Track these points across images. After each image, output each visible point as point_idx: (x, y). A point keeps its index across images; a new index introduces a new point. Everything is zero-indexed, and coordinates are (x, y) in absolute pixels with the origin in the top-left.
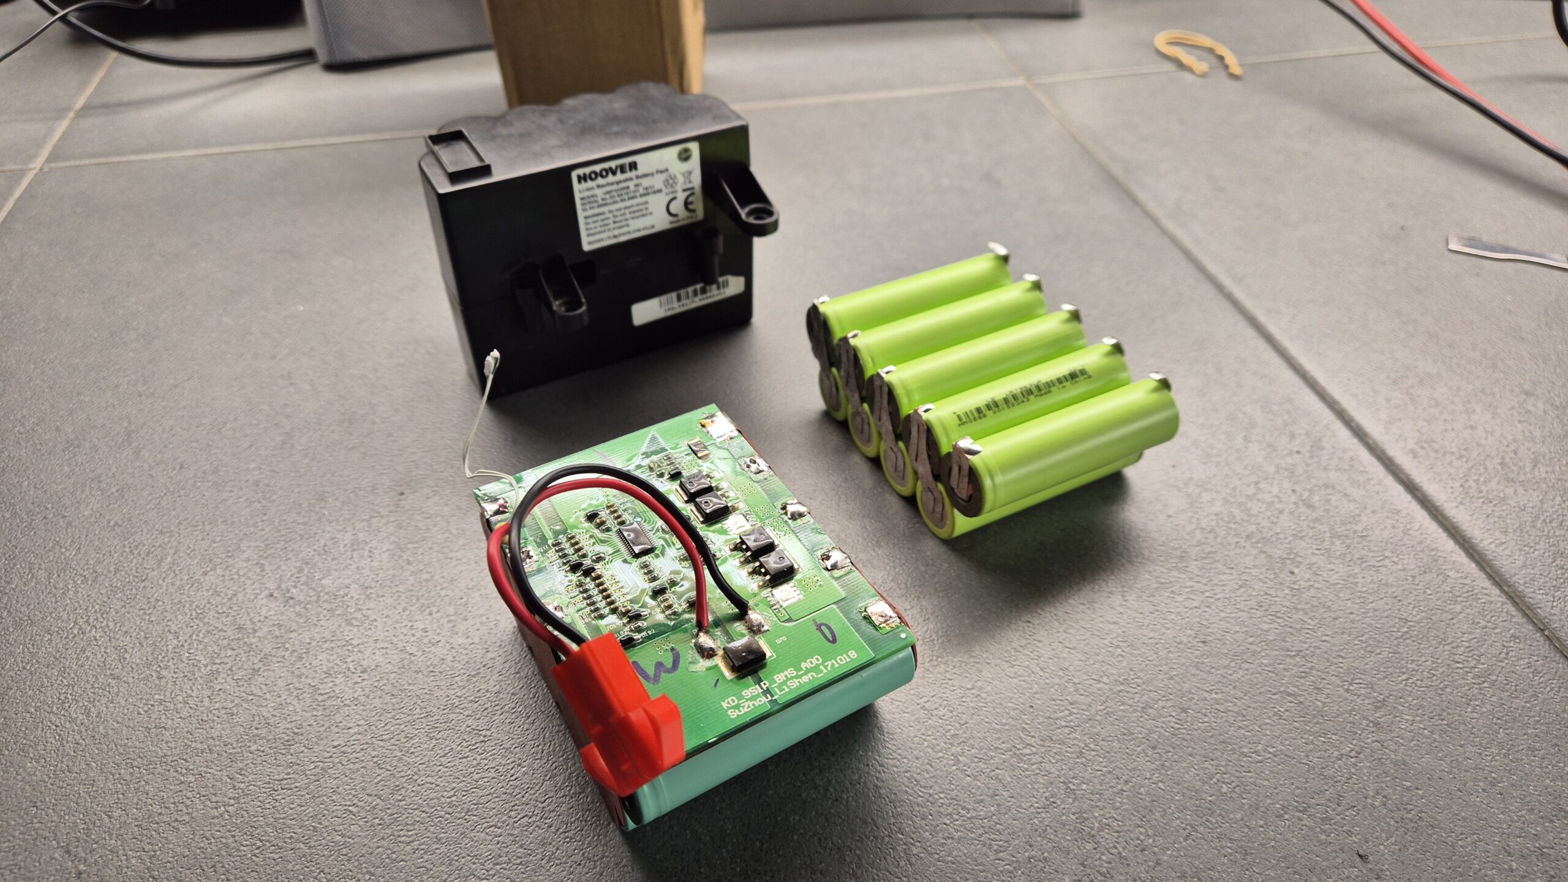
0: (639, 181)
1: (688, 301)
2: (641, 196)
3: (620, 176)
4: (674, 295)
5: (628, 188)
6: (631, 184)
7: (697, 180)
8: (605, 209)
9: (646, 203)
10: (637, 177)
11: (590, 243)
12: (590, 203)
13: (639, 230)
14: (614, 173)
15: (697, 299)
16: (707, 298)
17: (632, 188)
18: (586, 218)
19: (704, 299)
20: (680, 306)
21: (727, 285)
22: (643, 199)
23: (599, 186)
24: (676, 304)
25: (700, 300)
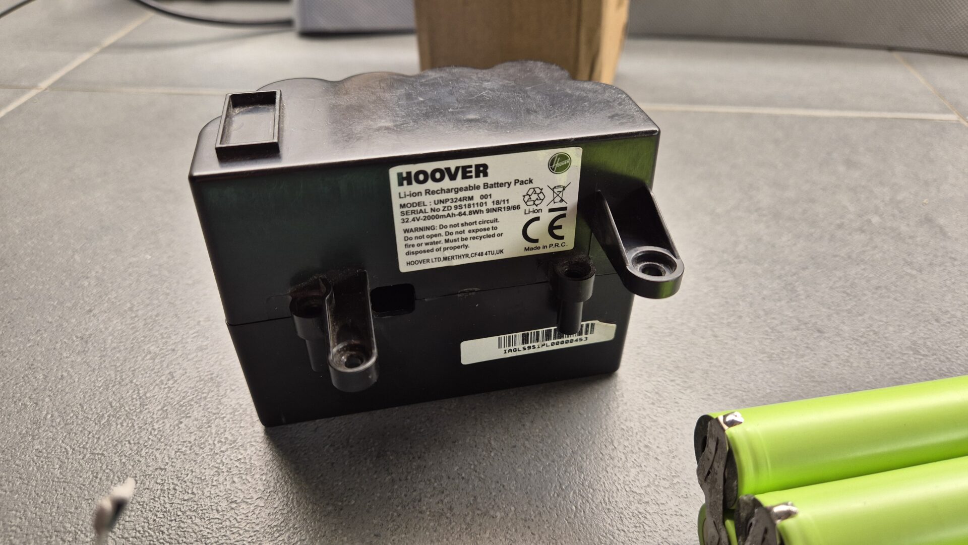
0: (488, 191)
1: (536, 344)
2: (488, 211)
3: (459, 182)
4: (519, 334)
5: (471, 198)
6: (476, 194)
7: (572, 198)
8: (436, 222)
9: (496, 220)
10: (486, 186)
11: (409, 263)
12: (413, 212)
13: (481, 254)
14: (453, 177)
15: (549, 343)
16: (562, 343)
17: (477, 200)
18: (406, 231)
19: (557, 343)
20: (524, 349)
21: (592, 332)
22: (492, 216)
23: (428, 192)
24: (521, 347)
25: (553, 344)
